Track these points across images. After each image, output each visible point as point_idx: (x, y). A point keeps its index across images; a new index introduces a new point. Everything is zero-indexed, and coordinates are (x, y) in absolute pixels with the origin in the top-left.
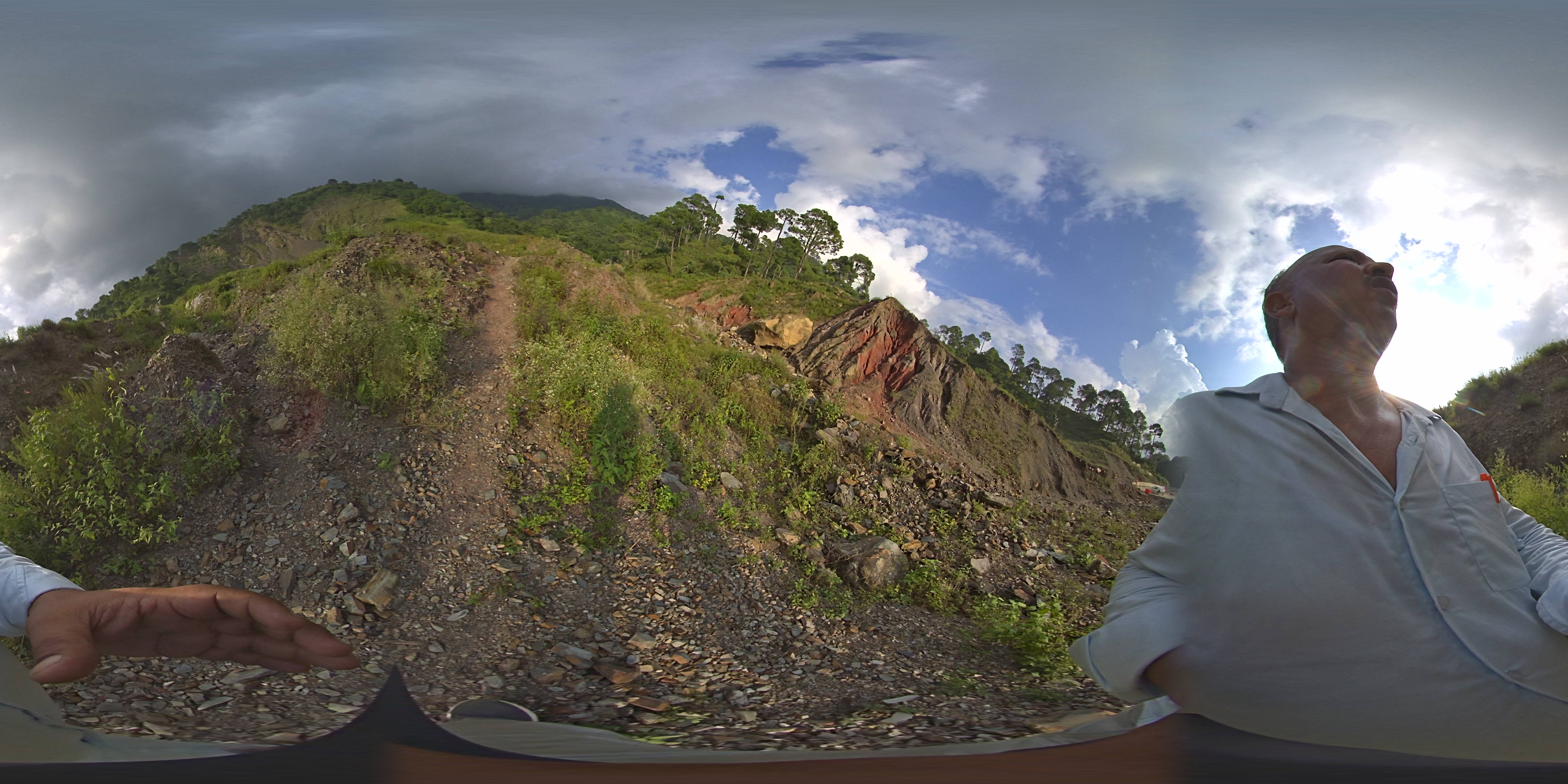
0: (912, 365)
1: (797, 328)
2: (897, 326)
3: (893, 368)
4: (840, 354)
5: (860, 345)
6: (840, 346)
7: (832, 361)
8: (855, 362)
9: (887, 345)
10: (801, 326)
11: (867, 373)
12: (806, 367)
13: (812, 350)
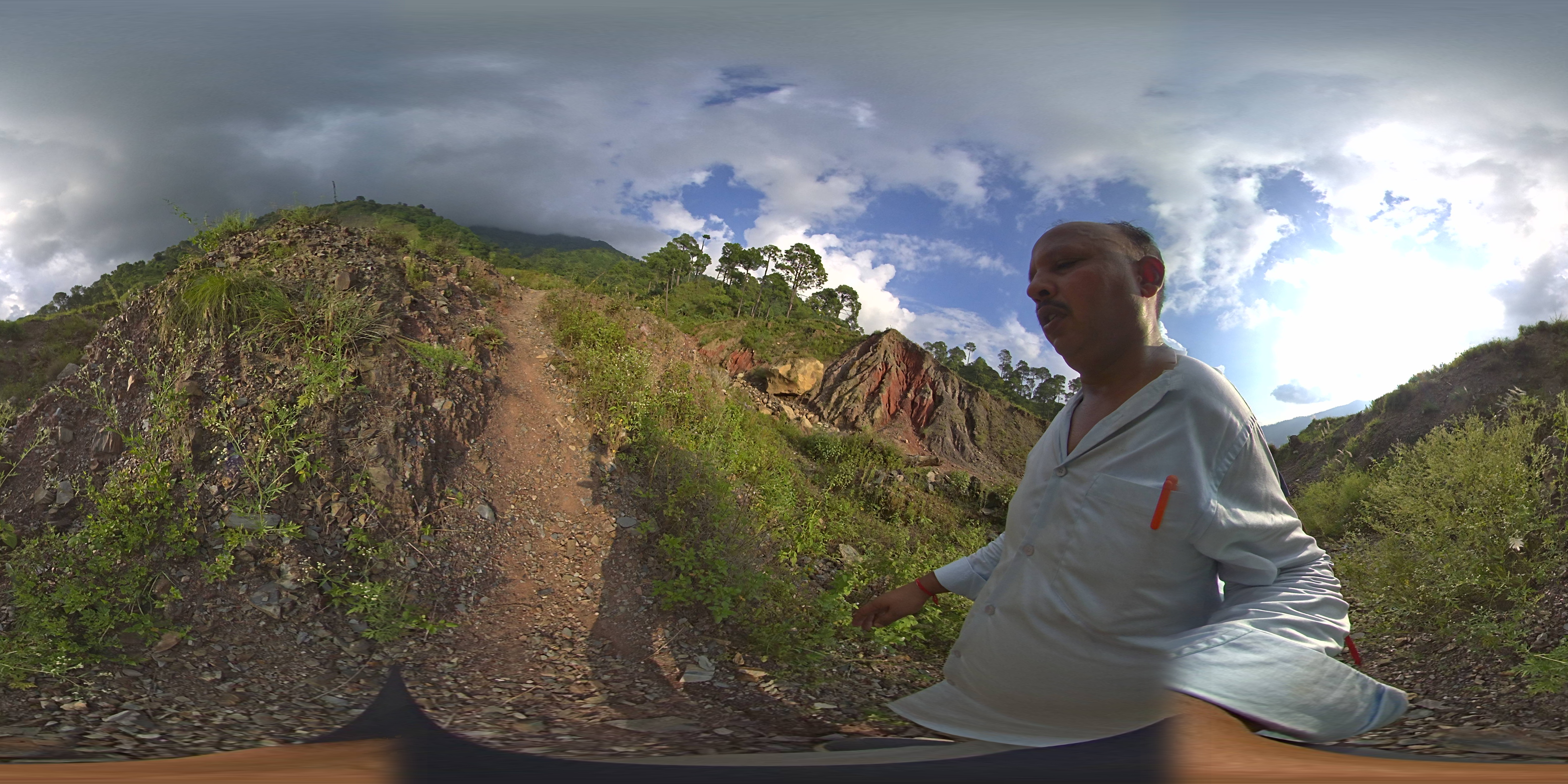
0: (931, 397)
1: (809, 372)
2: (904, 358)
3: (913, 403)
4: (861, 397)
5: (877, 383)
6: (858, 388)
7: (855, 405)
8: (879, 403)
9: (901, 380)
10: (813, 369)
11: (891, 412)
12: (829, 414)
13: (831, 396)
